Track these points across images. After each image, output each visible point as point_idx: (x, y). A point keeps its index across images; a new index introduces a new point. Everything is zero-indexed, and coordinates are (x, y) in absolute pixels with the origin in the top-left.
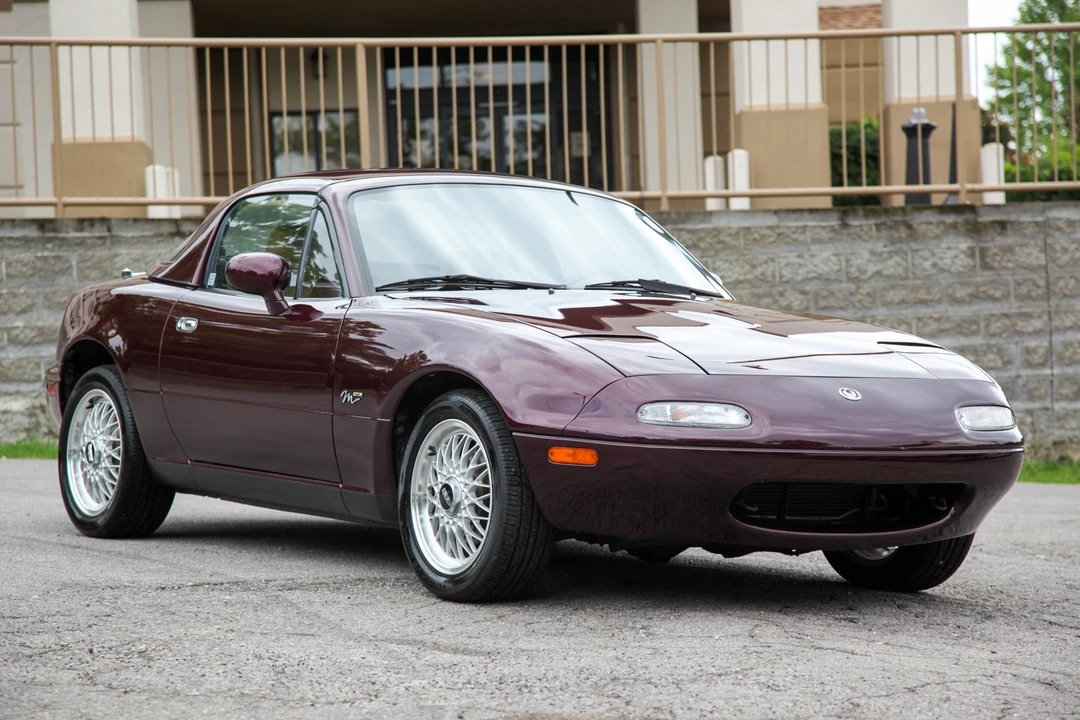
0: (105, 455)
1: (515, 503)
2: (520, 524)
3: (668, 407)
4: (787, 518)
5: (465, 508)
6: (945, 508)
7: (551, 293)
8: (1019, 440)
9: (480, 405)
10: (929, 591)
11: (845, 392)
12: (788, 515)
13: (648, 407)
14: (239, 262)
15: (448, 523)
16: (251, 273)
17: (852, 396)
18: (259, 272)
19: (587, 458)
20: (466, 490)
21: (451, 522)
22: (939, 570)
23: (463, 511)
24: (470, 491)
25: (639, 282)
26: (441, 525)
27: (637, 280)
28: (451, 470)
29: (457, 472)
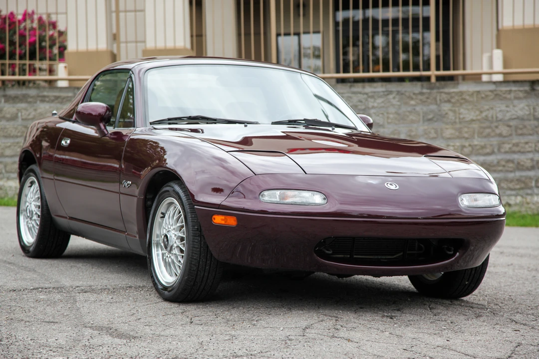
0: (34, 213)
1: (196, 246)
2: (200, 258)
3: (278, 192)
4: (355, 256)
5: (174, 249)
6: (452, 253)
7: (246, 126)
8: (502, 213)
9: (182, 190)
10: (465, 298)
11: (389, 185)
12: (355, 255)
13: (266, 193)
14: (83, 107)
15: (167, 256)
16: (90, 114)
17: (393, 187)
18: (94, 113)
19: (232, 222)
20: (175, 238)
21: (169, 256)
22: (467, 287)
23: (174, 250)
24: (177, 239)
25: (304, 120)
26: (165, 258)
27: (303, 119)
28: (169, 227)
29: (172, 227)
